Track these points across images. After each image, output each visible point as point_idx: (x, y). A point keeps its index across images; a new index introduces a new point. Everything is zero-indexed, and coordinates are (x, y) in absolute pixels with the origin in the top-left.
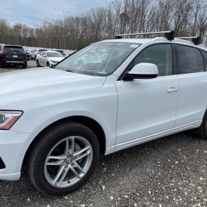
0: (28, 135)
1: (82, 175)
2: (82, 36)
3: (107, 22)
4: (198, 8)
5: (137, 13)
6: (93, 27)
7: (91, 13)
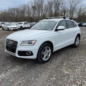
0: (38, 46)
1: (49, 57)
2: (17, 16)
3: (27, 10)
4: (62, 4)
5: (39, 6)
6: (21, 12)
7: (20, 6)
